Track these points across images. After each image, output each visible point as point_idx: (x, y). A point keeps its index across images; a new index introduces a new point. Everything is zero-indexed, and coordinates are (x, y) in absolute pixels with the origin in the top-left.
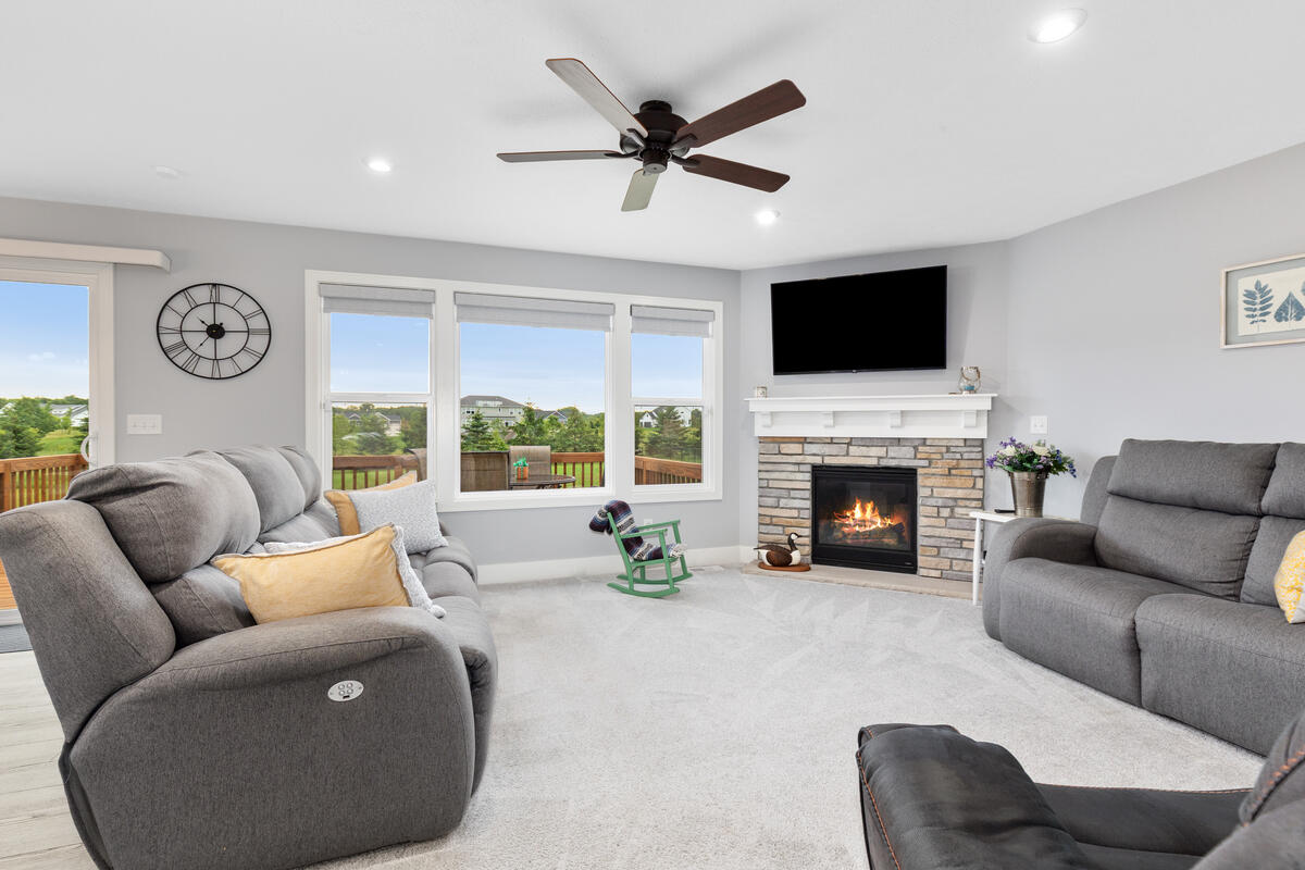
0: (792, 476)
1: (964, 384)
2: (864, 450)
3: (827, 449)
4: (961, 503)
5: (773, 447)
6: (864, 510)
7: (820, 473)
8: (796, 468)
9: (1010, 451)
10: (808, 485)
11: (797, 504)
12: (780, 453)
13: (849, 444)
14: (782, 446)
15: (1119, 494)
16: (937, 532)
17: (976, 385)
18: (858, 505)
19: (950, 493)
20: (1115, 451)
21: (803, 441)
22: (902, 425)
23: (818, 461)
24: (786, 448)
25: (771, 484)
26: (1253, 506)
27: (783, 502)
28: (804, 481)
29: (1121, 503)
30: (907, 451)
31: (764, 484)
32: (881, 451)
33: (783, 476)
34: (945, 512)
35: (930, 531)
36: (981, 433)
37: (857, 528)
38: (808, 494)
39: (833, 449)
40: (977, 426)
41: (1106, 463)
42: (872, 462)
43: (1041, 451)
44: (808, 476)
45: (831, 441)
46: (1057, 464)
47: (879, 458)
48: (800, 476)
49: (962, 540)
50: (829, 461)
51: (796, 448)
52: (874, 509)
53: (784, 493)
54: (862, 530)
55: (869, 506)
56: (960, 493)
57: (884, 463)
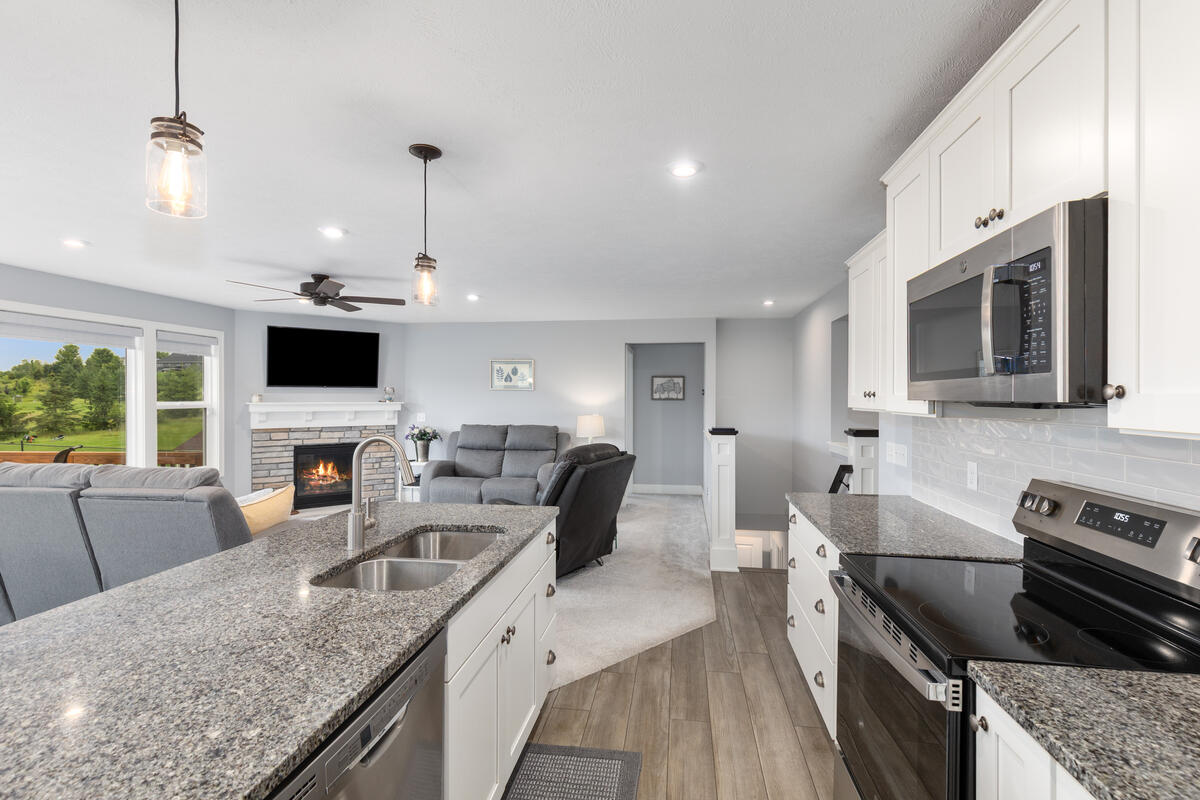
0: (280, 454)
1: (387, 396)
2: (330, 434)
3: (305, 435)
4: (384, 460)
5: (265, 436)
6: (326, 468)
7: (299, 451)
8: (283, 449)
9: (416, 431)
10: (292, 459)
11: (285, 472)
12: (271, 440)
13: (321, 431)
14: (272, 435)
15: (461, 447)
16: (372, 477)
17: (393, 397)
18: (321, 465)
19: (379, 455)
20: (458, 428)
21: (289, 430)
22: (355, 419)
23: (299, 443)
24: (274, 436)
25: (264, 461)
26: (503, 447)
27: (273, 473)
28: (288, 457)
29: (462, 450)
30: (356, 434)
31: (258, 461)
32: (341, 435)
33: (274, 455)
34: (377, 466)
35: (369, 477)
36: (395, 422)
37: (321, 482)
38: (292, 465)
39: (310, 435)
40: (394, 418)
41: (455, 435)
42: (336, 441)
43: (428, 430)
44: (292, 453)
45: (308, 430)
46: (435, 436)
47: (340, 438)
48: (286, 454)
49: (384, 479)
50: (306, 442)
51: (284, 436)
52: (333, 468)
53: (274, 466)
54: (325, 483)
55: (330, 466)
56: (384, 454)
57: (342, 441)
